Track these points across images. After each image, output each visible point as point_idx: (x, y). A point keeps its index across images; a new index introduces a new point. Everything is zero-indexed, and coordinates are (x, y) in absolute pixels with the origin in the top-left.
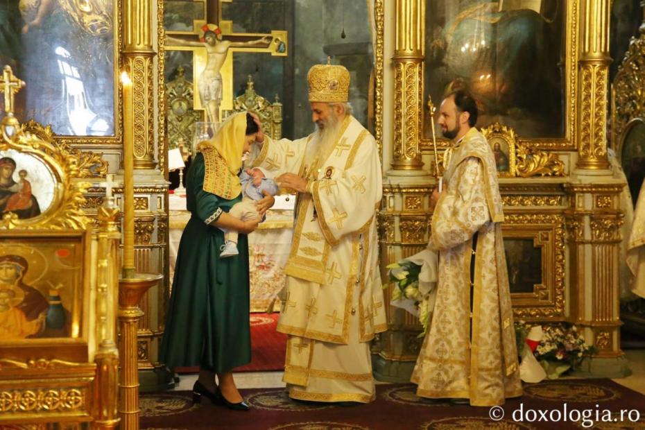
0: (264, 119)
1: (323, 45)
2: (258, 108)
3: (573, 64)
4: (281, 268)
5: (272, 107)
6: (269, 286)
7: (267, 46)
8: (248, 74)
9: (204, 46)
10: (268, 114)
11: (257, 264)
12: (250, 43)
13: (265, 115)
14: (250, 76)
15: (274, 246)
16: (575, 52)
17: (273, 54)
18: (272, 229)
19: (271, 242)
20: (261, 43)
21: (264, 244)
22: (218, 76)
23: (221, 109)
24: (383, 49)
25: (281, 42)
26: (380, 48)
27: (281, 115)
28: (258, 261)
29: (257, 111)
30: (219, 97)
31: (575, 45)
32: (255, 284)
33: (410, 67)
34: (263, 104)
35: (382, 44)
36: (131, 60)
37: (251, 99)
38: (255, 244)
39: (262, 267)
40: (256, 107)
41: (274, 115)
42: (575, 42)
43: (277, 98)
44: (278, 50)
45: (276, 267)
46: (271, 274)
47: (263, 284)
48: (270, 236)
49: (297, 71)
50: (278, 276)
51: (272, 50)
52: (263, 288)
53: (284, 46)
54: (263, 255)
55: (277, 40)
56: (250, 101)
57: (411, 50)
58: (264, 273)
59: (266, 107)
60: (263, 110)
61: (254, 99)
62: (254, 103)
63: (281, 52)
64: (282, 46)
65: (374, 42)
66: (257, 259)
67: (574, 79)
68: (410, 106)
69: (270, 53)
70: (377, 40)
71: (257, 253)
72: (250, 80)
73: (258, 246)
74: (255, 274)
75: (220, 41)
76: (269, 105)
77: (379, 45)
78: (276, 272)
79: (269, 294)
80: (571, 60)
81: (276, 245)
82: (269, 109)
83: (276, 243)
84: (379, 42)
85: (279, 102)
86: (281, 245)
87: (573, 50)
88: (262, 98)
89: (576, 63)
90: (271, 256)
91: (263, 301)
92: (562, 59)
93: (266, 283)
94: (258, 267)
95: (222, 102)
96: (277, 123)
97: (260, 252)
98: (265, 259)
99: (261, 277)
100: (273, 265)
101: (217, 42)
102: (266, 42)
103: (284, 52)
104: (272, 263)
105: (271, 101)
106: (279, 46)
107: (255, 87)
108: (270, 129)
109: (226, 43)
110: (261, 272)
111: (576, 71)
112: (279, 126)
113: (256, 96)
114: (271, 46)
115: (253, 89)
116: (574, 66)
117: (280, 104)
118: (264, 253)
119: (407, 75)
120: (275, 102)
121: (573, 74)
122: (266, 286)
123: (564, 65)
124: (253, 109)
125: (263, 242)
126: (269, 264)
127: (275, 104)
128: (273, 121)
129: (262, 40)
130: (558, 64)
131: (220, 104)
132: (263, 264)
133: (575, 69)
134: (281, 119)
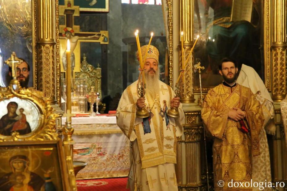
0: (92, 76)
1: (122, 38)
2: (89, 71)
3: (268, 48)
4: (110, 155)
5: (96, 70)
6: (104, 164)
7: (98, 39)
8: (83, 53)
9: (65, 39)
10: (94, 74)
11: (98, 153)
12: (89, 37)
13: (93, 74)
14: (84, 54)
15: (107, 143)
16: (268, 42)
17: (101, 43)
18: (106, 134)
19: (105, 141)
20: (95, 37)
21: (101, 142)
22: (72, 55)
23: (74, 71)
24: (173, 41)
25: (105, 37)
26: (171, 40)
27: (100, 74)
28: (98, 151)
29: (88, 72)
30: (73, 65)
31: (268, 38)
32: (97, 163)
33: (188, 50)
34: (91, 68)
35: (172, 38)
36: (42, 47)
37: (85, 66)
38: (96, 142)
39: (100, 154)
40: (87, 70)
41: (97, 74)
42: (268, 37)
43: (98, 65)
44: (104, 41)
45: (107, 154)
46: (105, 158)
47: (101, 163)
48: (104, 138)
49: (109, 52)
50: (109, 159)
51: (101, 41)
52: (101, 165)
53: (107, 38)
54: (101, 148)
55: (103, 36)
56: (84, 67)
57: (188, 41)
58: (101, 158)
59: (93, 70)
60: (92, 72)
61: (86, 66)
62: (86, 68)
63: (105, 42)
64: (106, 39)
65: (167, 37)
66: (97, 150)
67: (269, 56)
68: (188, 70)
69: (100, 43)
70: (169, 36)
71: (98, 147)
72: (84, 56)
73: (98, 143)
74: (97, 158)
75: (73, 36)
76: (94, 69)
77: (171, 39)
78: (108, 156)
79: (104, 169)
80: (267, 46)
81: (108, 143)
82: (95, 71)
83: (108, 141)
84: (171, 37)
85: (100, 67)
86: (110, 142)
87: (268, 41)
88: (91, 65)
89: (269, 48)
90: (105, 148)
91: (101, 173)
92: (261, 46)
93: (103, 163)
94: (98, 154)
95: (75, 68)
96: (99, 79)
97: (99, 146)
98: (102, 150)
99: (100, 160)
100: (106, 153)
101: (72, 36)
102: (97, 36)
103: (107, 42)
104: (106, 152)
105: (95, 67)
106: (104, 39)
107: (87, 60)
108: (95, 81)
109: (77, 37)
110: (100, 157)
111: (269, 52)
112: (100, 80)
113: (87, 65)
114: (100, 38)
115: (86, 61)
116: (268, 49)
117: (100, 69)
118: (102, 147)
119: (186, 54)
120: (97, 67)
121: (268, 53)
122: (103, 164)
123: (263, 49)
124: (86, 71)
125: (101, 141)
126: (104, 152)
127: (97, 68)
128: (97, 77)
129: (96, 36)
130: (260, 48)
131: (73, 69)
132: (101, 153)
133: (268, 51)
134: (101, 76)
